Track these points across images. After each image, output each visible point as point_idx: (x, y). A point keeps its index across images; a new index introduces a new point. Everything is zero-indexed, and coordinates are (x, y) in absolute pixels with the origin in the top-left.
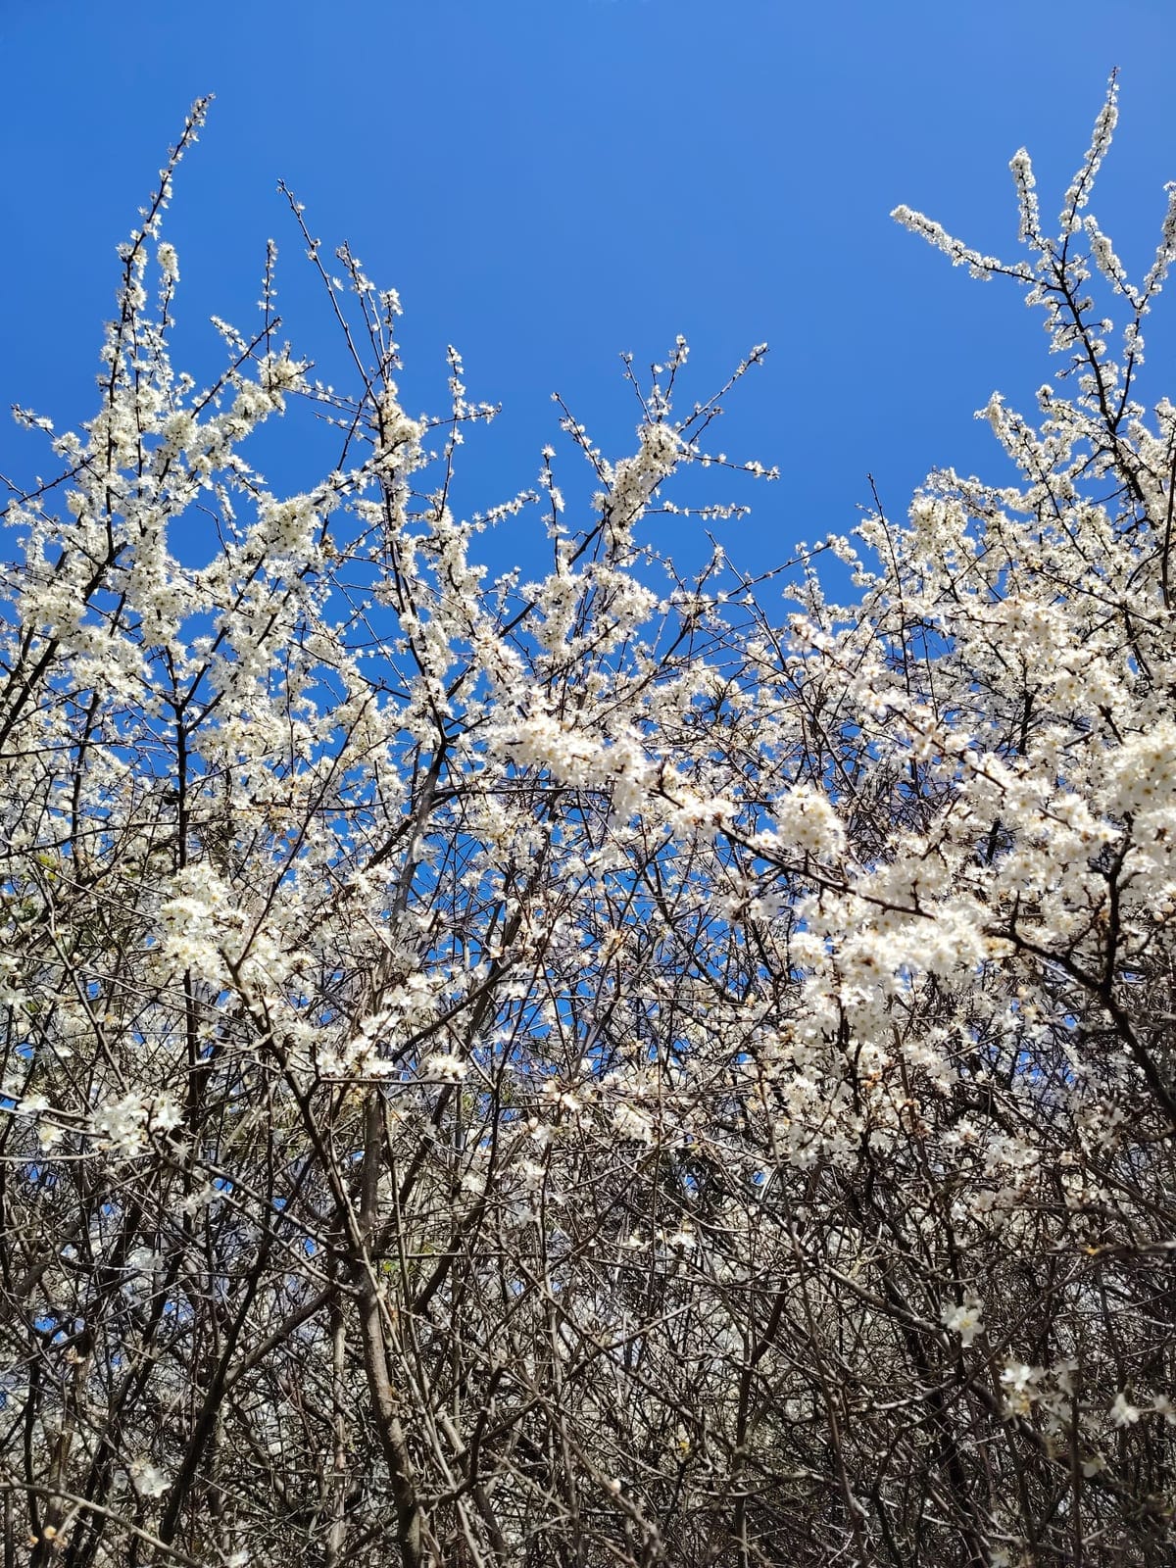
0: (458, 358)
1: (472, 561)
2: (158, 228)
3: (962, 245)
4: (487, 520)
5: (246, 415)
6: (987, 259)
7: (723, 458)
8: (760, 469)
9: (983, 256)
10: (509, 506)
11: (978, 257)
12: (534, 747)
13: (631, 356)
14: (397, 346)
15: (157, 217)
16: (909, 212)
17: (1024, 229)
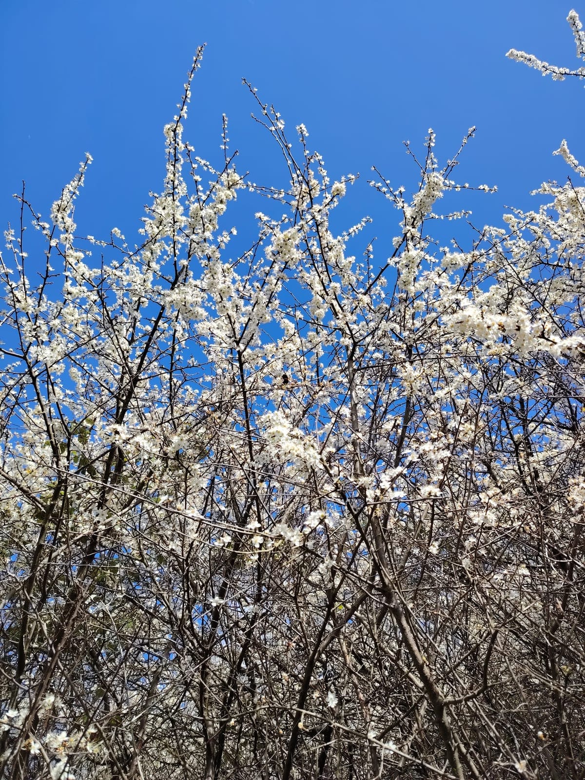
0: (320, 157)
1: (347, 254)
2: (186, 112)
3: (546, 64)
4: (349, 234)
5: (221, 202)
6: (561, 69)
7: (467, 185)
8: (487, 188)
9: (559, 68)
10: (359, 226)
11: (556, 69)
12: (470, 323)
13: (408, 142)
14: (307, 152)
15: (185, 107)
16: (515, 52)
17: (579, 51)
